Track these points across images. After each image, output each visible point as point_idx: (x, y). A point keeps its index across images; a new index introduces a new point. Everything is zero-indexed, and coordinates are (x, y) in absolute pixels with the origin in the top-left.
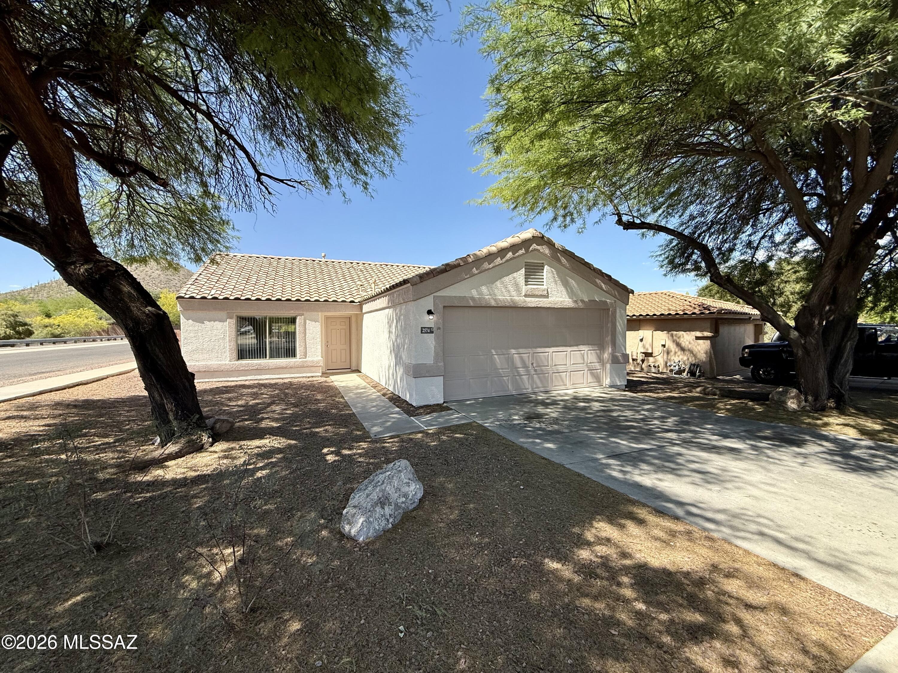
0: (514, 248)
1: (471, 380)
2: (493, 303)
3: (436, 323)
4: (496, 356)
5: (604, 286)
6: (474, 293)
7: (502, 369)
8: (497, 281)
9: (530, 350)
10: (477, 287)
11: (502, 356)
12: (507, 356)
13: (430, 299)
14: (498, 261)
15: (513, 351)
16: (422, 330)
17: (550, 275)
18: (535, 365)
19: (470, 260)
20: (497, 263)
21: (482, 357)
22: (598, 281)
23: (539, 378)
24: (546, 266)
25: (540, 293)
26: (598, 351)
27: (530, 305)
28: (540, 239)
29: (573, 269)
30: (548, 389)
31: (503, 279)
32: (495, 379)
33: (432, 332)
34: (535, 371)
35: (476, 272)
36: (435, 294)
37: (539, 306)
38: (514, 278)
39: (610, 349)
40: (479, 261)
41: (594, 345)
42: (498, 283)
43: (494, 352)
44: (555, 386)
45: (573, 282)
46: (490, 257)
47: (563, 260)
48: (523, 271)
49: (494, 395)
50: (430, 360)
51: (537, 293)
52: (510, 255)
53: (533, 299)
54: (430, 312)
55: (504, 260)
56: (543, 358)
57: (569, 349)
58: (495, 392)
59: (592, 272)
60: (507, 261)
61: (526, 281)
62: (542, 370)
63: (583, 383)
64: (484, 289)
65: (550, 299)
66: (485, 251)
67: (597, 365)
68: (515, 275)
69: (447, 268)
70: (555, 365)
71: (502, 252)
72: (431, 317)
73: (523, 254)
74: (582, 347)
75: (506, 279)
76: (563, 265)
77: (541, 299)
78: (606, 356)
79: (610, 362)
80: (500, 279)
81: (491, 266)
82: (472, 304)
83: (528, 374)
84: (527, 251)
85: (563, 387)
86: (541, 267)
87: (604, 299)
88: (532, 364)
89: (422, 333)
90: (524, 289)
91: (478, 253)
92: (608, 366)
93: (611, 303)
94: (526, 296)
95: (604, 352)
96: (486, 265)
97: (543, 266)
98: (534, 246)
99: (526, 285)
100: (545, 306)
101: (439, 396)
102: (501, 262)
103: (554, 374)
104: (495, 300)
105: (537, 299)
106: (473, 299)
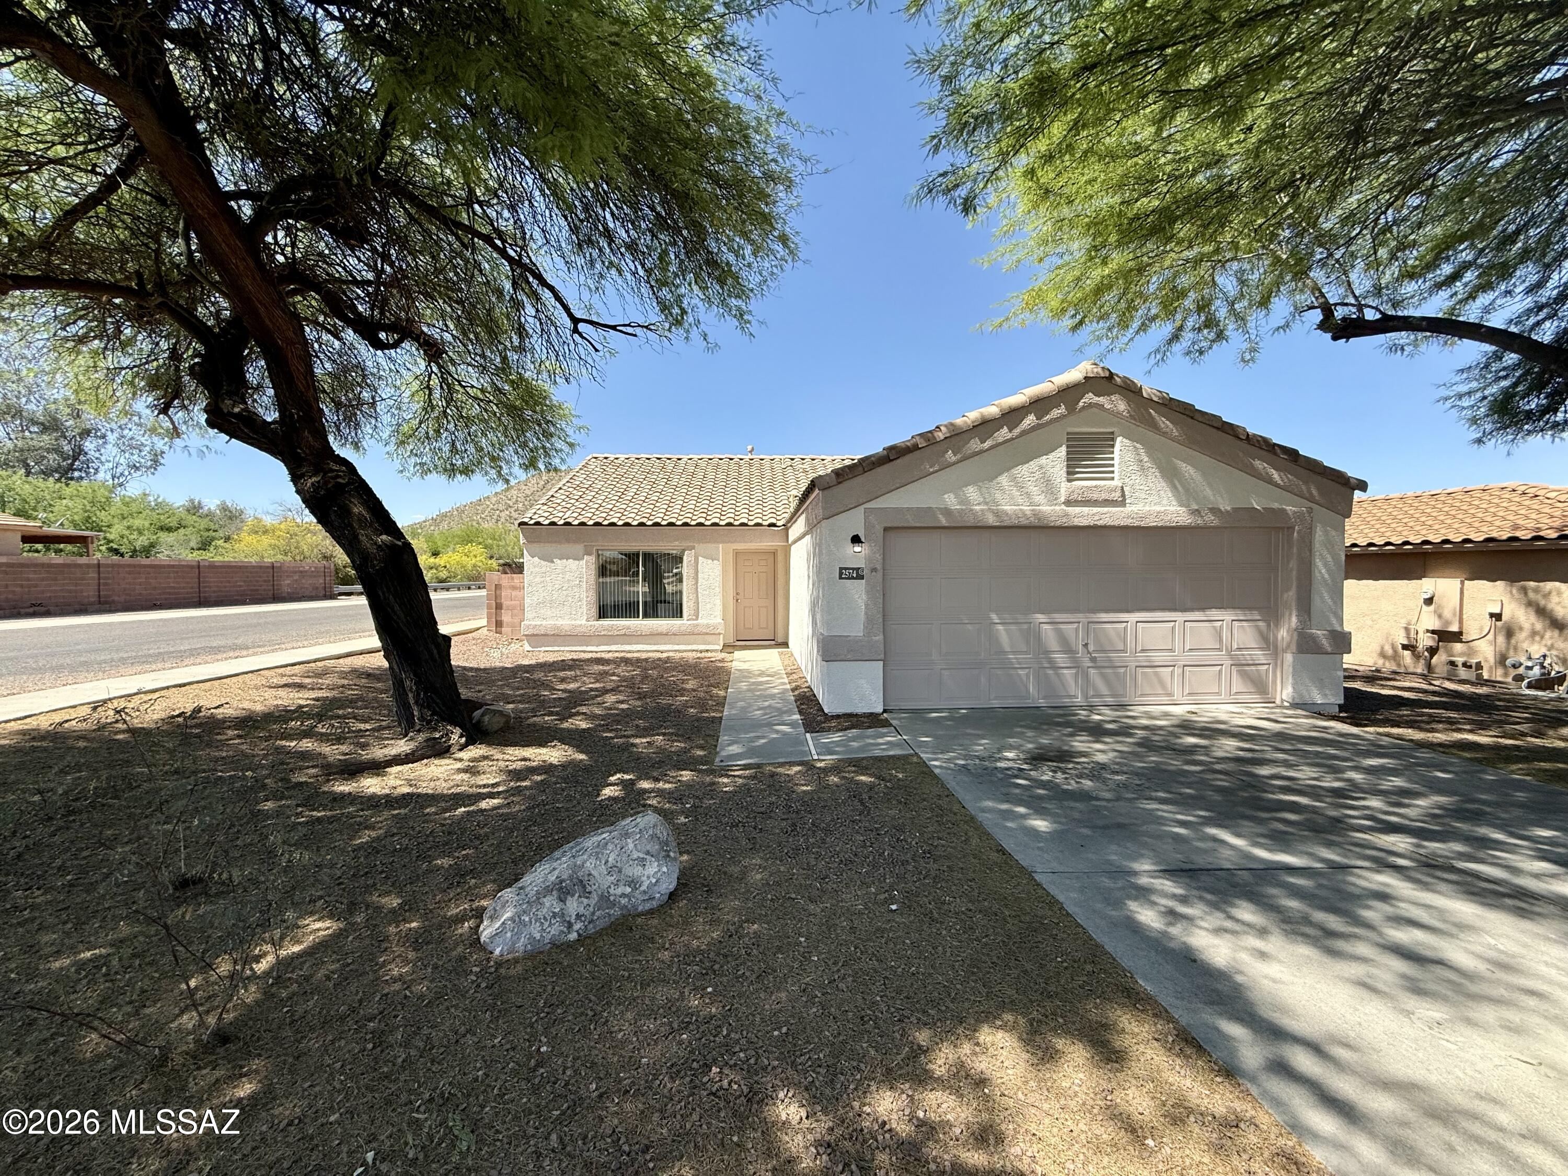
0: (1039, 405)
1: (946, 673)
2: (991, 520)
3: (869, 559)
4: (1000, 627)
5: (1276, 476)
6: (950, 500)
7: (1014, 653)
8: (1000, 474)
9: (1080, 617)
10: (956, 489)
11: (1013, 627)
12: (1025, 626)
13: (859, 513)
14: (1004, 433)
15: (1041, 618)
16: (841, 574)
17: (1130, 456)
18: (1091, 648)
19: (940, 436)
20: (1001, 440)
21: (969, 627)
22: (1258, 464)
23: (1103, 676)
24: (1119, 439)
25: (1104, 496)
26: (1261, 624)
27: (1077, 522)
28: (1104, 382)
29: (1191, 442)
30: (1125, 700)
31: (1015, 471)
32: (999, 672)
33: (860, 577)
34: (1093, 660)
35: (954, 459)
36: (868, 505)
37: (1099, 523)
38: (1041, 467)
39: (1294, 620)
40: (958, 436)
41: (1250, 609)
42: (1004, 480)
43: (994, 617)
44: (1142, 695)
45: (1187, 469)
46: (985, 426)
47: (1164, 423)
48: (1062, 451)
49: (995, 703)
50: (857, 630)
51: (1095, 496)
52: (1030, 420)
53: (1086, 510)
54: (856, 540)
55: (1017, 431)
56: (1112, 634)
57: (1179, 617)
58: (996, 698)
59: (1244, 445)
60: (1024, 433)
61: (1068, 473)
62: (1110, 660)
63: (1219, 694)
64: (972, 493)
65: (1128, 509)
66: (973, 415)
67: (1260, 656)
68: (1043, 460)
69: (893, 454)
70: (1143, 651)
71: (1012, 416)
72: (857, 549)
73: (1063, 417)
74: (1214, 614)
75: (1023, 471)
76: (1164, 434)
77: (1106, 509)
78: (1283, 634)
79: (1294, 647)
80: (1008, 470)
81: (987, 444)
82: (944, 521)
83: (1076, 665)
84: (1071, 409)
85: (1165, 699)
86: (1109, 440)
87: (1276, 505)
88: (1086, 645)
89: (841, 578)
90: (1064, 489)
91: (959, 421)
92: (1289, 658)
93: (1299, 516)
94: (1068, 503)
95: (1277, 625)
96: (975, 445)
97: (1113, 440)
98: (1090, 398)
99: (1069, 481)
100: (1116, 523)
101: (873, 698)
102: (1009, 436)
103: (1140, 670)
104: (997, 514)
105: (1095, 510)
106: (947, 512)
